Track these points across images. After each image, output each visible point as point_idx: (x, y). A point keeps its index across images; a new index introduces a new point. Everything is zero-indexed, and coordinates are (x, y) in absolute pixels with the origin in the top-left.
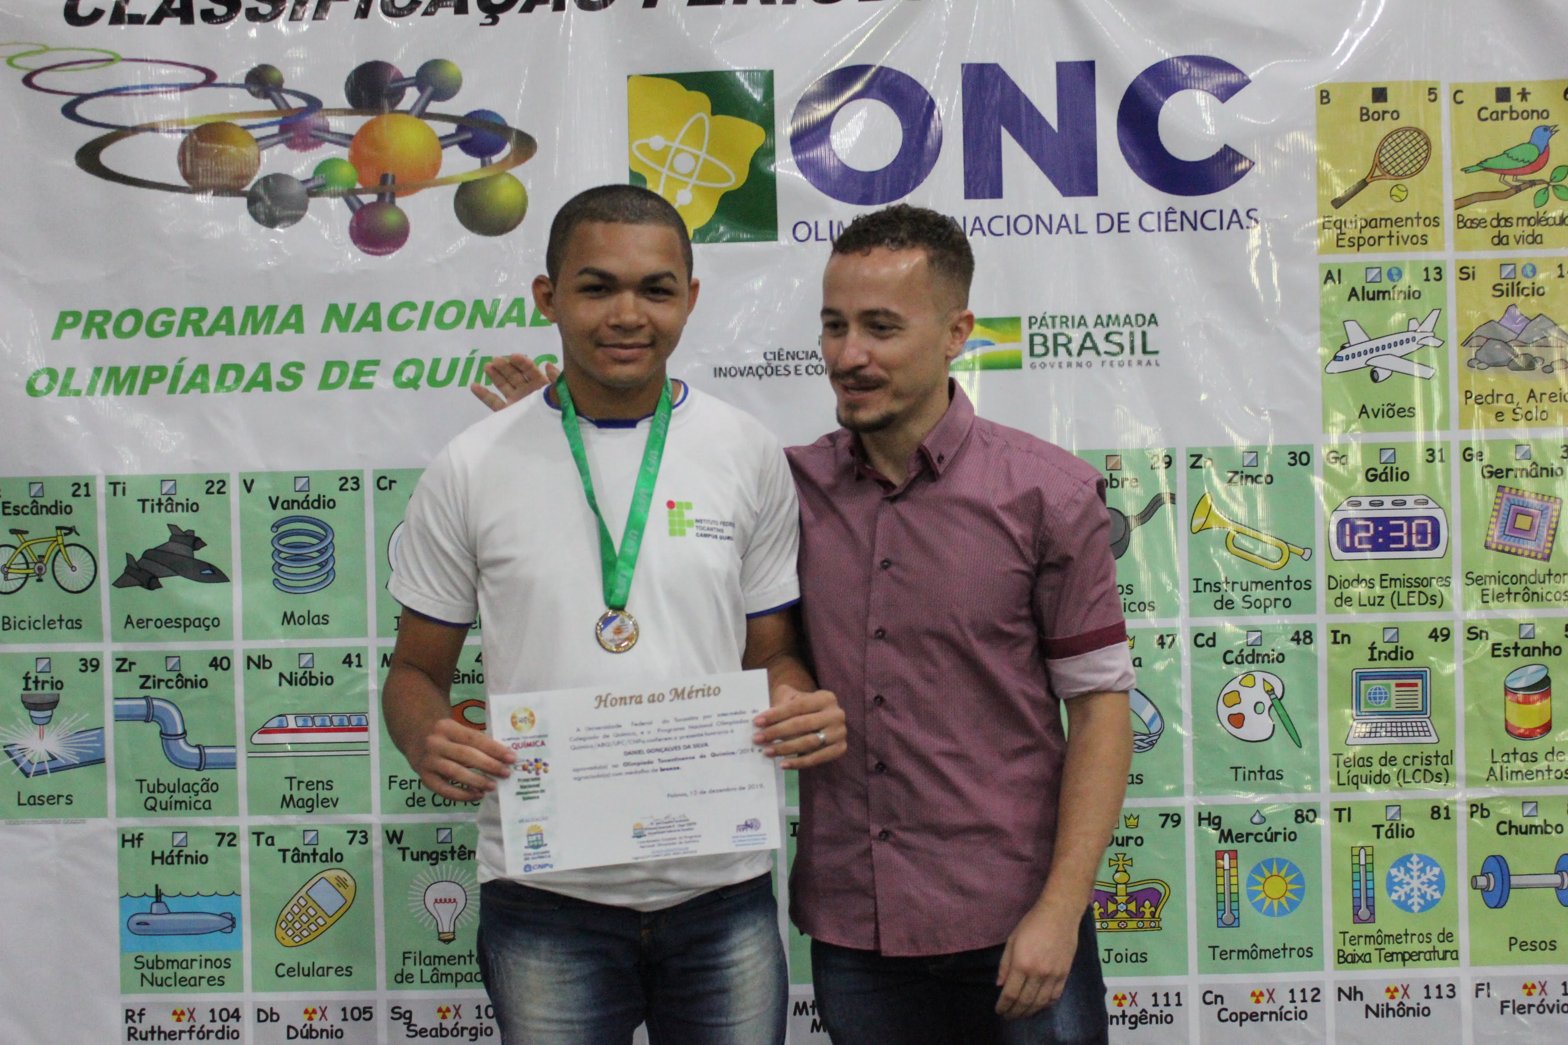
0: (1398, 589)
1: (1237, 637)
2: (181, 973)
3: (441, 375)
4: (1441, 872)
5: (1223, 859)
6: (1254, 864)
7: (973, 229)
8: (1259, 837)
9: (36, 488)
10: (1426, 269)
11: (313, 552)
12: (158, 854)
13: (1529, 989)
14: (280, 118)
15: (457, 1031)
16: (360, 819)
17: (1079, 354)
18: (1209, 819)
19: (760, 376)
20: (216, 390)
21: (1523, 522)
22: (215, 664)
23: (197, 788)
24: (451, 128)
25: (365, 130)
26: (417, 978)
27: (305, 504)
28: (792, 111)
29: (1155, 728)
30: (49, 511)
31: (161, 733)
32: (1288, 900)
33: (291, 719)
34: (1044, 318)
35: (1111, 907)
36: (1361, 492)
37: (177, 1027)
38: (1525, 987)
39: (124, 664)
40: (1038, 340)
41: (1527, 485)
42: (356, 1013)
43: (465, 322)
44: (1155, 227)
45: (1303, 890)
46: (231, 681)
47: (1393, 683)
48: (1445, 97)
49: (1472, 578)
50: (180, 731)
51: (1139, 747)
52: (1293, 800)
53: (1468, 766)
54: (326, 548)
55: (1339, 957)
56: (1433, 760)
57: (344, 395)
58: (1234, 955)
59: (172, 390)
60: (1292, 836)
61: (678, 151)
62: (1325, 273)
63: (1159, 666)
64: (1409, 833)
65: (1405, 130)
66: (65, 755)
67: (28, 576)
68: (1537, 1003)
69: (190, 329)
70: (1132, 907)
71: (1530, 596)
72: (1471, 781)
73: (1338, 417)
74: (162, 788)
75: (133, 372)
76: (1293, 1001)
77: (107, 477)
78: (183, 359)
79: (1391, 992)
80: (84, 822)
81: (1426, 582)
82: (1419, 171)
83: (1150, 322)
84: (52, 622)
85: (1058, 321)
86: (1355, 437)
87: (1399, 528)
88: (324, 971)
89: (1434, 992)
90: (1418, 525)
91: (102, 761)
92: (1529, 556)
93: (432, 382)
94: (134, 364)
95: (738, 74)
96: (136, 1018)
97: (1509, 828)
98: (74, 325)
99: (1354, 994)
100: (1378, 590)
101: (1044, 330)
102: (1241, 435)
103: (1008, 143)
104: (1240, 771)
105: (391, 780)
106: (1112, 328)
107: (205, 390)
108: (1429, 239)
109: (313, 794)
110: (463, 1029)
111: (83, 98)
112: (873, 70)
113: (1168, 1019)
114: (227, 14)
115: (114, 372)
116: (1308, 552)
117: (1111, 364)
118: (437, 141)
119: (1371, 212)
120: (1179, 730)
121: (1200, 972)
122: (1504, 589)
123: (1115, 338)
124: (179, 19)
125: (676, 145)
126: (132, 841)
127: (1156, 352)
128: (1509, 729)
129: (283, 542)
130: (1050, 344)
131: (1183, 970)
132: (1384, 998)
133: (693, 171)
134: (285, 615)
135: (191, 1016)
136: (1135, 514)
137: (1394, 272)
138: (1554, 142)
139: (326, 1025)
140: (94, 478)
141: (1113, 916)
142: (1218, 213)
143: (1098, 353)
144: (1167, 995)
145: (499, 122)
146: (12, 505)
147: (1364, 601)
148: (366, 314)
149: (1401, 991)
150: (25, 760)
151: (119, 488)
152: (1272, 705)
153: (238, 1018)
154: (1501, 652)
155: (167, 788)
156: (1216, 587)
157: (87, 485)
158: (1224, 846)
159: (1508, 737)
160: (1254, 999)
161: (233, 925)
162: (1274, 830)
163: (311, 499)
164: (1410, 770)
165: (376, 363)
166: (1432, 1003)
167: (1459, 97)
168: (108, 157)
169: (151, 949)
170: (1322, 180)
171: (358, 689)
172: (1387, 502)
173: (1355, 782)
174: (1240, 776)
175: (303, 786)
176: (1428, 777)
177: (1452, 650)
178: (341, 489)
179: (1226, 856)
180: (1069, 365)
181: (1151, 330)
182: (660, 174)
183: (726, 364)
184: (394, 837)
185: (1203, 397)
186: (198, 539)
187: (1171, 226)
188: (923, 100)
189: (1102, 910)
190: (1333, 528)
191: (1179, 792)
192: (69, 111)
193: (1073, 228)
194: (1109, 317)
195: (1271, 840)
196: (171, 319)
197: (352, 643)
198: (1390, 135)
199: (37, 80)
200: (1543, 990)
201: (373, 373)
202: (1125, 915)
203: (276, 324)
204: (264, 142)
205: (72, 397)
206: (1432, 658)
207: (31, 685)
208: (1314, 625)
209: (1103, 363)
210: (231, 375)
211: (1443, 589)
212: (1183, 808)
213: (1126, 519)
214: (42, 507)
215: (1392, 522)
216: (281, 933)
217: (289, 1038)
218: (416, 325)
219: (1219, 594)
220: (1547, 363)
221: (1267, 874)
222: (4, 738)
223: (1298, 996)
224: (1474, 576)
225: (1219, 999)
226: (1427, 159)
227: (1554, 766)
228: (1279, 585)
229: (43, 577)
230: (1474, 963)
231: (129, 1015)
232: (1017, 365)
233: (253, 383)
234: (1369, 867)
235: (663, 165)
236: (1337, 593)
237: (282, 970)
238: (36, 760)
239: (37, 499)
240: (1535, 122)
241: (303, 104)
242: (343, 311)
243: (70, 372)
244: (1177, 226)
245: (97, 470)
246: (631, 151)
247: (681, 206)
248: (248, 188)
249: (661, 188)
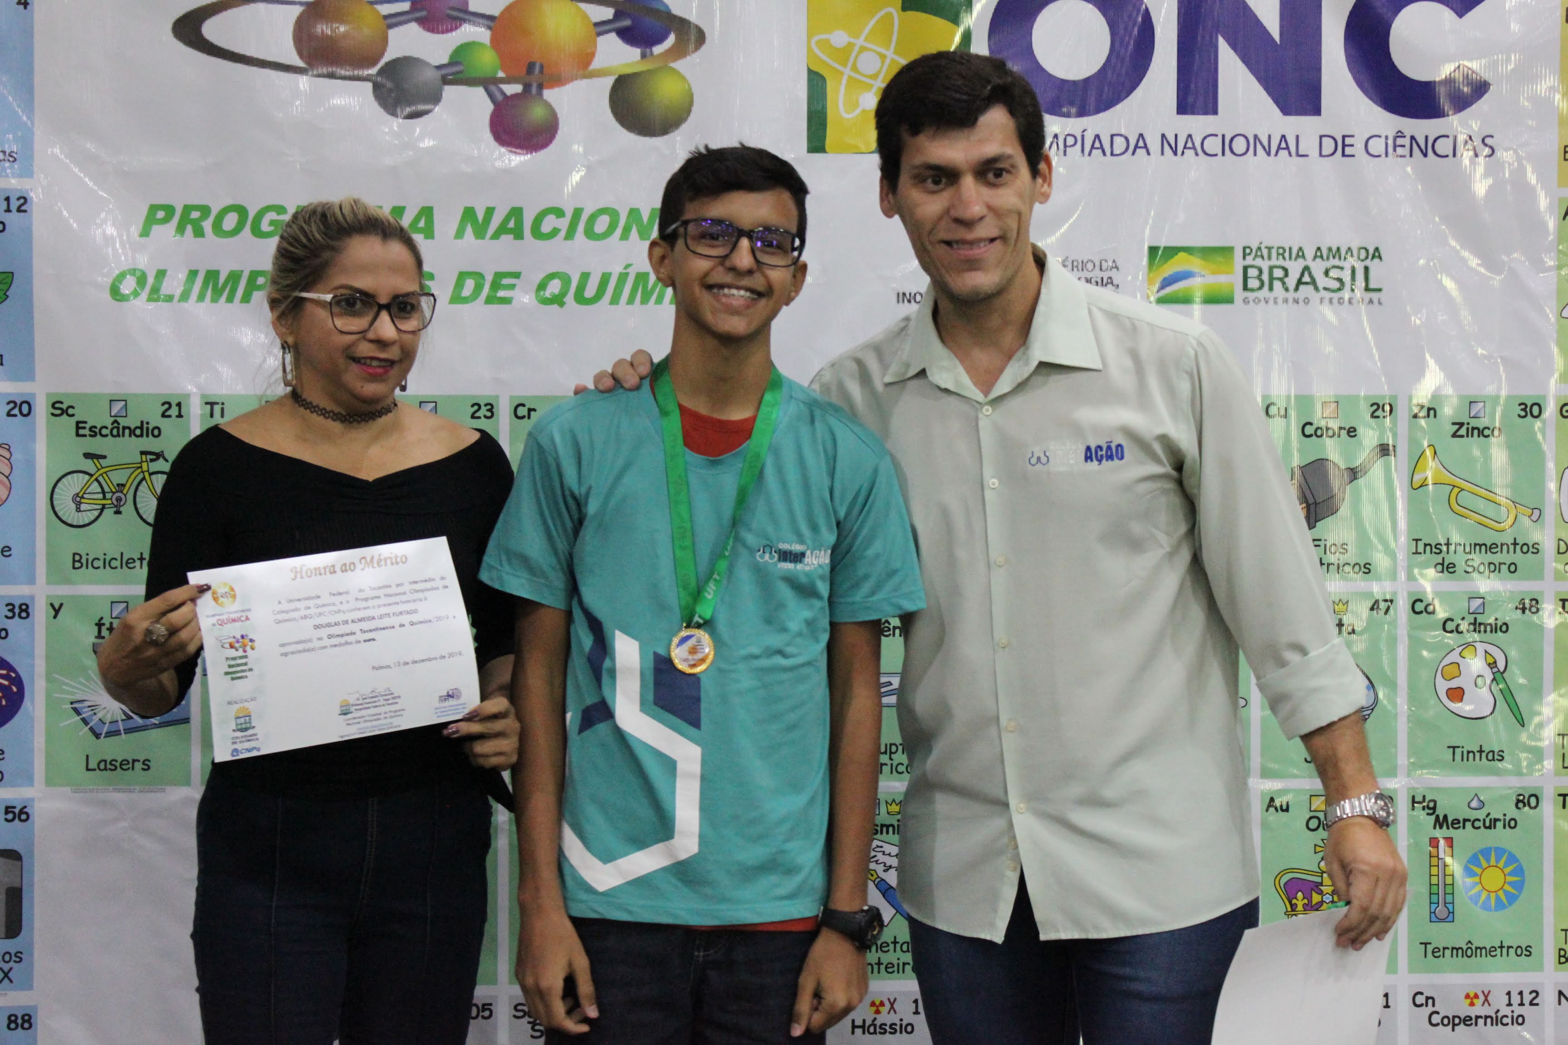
3: (590, 291)
5: (1438, 847)
6: (1470, 854)
7: (1185, 147)
8: (1477, 824)
9: (117, 407)
17: (1297, 289)
18: (1423, 802)
24: (608, 13)
30: (132, 432)
32: (1506, 893)
34: (1259, 248)
35: (1316, 898)
40: (1252, 272)
43: (618, 232)
44: (1382, 152)
45: (1522, 882)
52: (1516, 783)
55: (1560, 956)
57: (478, 310)
58: (1448, 953)
60: (1512, 824)
61: (863, 49)
62: (1564, 209)
67: (103, 507)
75: (235, 277)
76: (1510, 1004)
77: (203, 396)
80: (163, 790)
83: (1373, 257)
84: (130, 561)
85: (1274, 252)
91: (186, 720)
93: (580, 298)
94: (236, 267)
98: (166, 220)
101: (1259, 262)
104: (1458, 751)
106: (1333, 261)
115: (212, 275)
116: (1537, 512)
117: (1331, 301)
120: (1393, 704)
121: (1412, 970)
123: (1333, 273)
125: (860, 42)
127: (1380, 290)
130: (1265, 277)
131: (1393, 969)
133: (879, 72)
140: (188, 396)
141: (1317, 907)
142: (1450, 141)
143: (1316, 289)
145: (662, 8)
146: (88, 426)
148: (507, 220)
150: (96, 718)
151: (217, 409)
152: (1494, 679)
156: (1436, 549)
157: (179, 405)
158: (1439, 833)
160: (1469, 1001)
162: (1492, 816)
165: (517, 275)
168: (211, 30)
174: (1458, 757)
178: (473, 417)
179: (1442, 842)
180: (1286, 301)
181: (1374, 265)
182: (842, 73)
183: (910, 288)
187: (1400, 151)
189: (1306, 901)
191: (1393, 773)
193: (1293, 148)
194: (1330, 249)
195: (1490, 827)
201: (512, 287)
204: (394, 21)
205: (163, 304)
207: (105, 632)
208: (1541, 593)
209: (1322, 300)
212: (1395, 790)
214: (124, 428)
218: (563, 234)
219: (1441, 556)
221: (1484, 864)
222: (73, 694)
223: (1516, 1000)
225: (1430, 1001)
228: (1505, 547)
229: (122, 509)
232: (1229, 300)
235: (845, 65)
236: (1566, 558)
238: (108, 719)
239: (119, 419)
242: (480, 216)
243: (161, 274)
244: (1405, 151)
245: (191, 388)
246: (809, 49)
247: (864, 111)
248: (373, 71)
249: (842, 90)
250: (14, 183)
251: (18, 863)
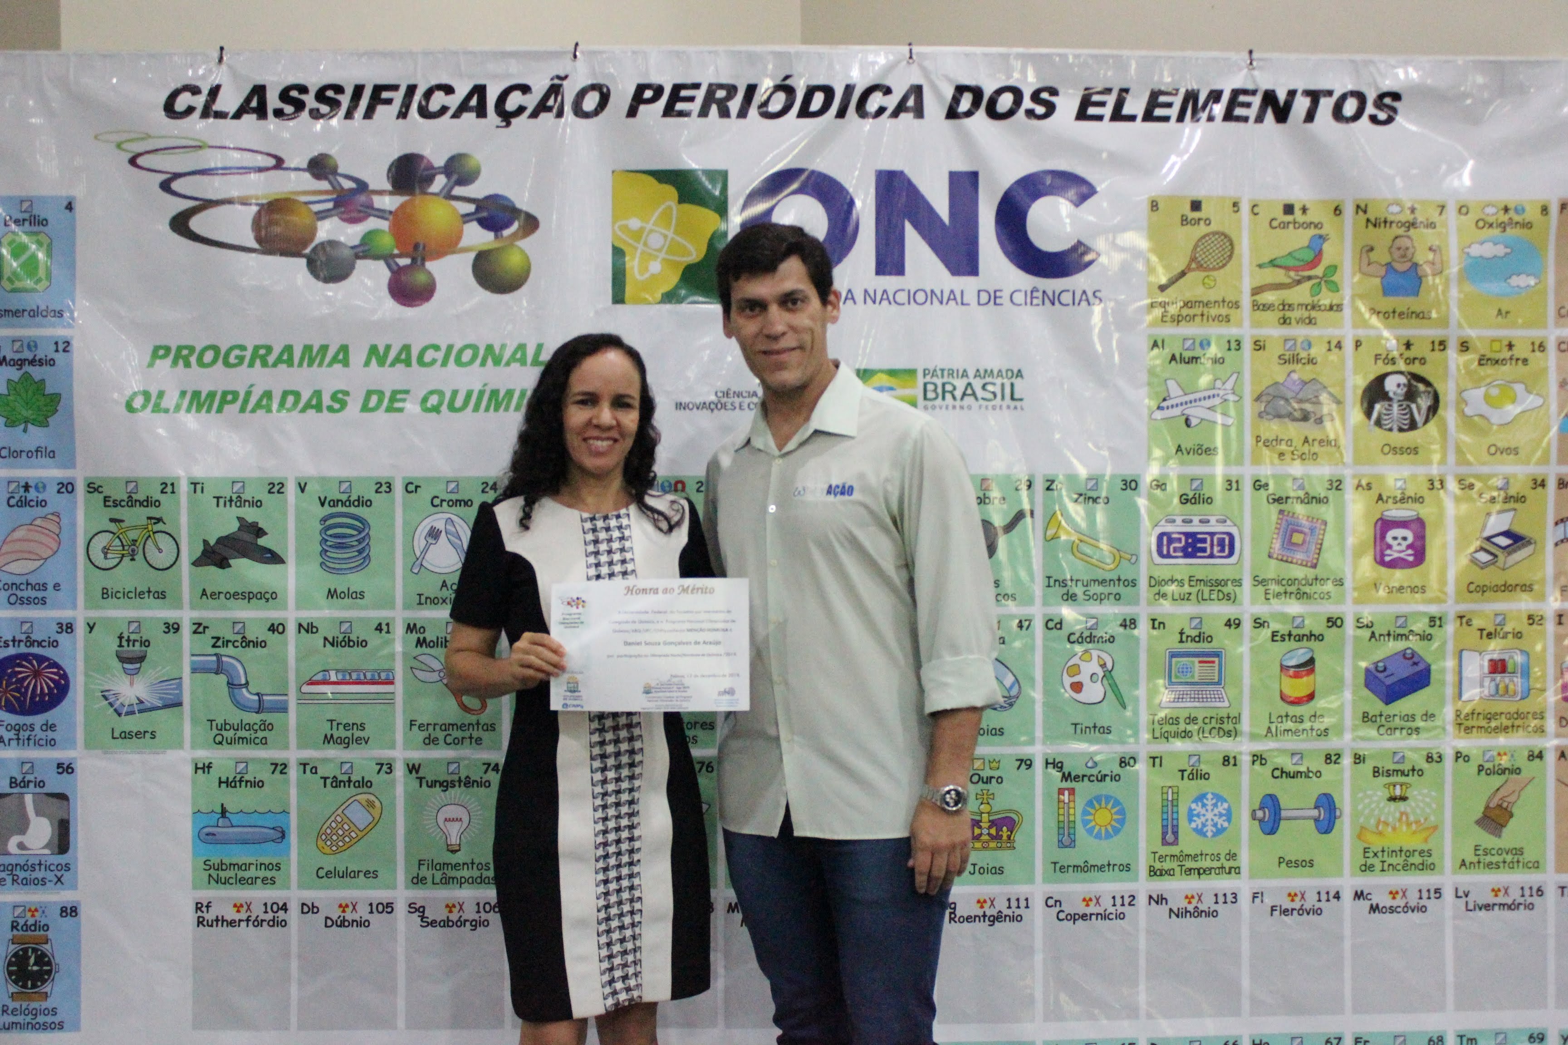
0: (1202, 587)
1: (1078, 622)
2: (241, 874)
3: (459, 403)
4: (1229, 807)
5: (1064, 795)
6: (1087, 799)
7: (882, 299)
8: (1092, 778)
9: (131, 486)
10: (1229, 342)
11: (352, 541)
12: (224, 779)
13: (1292, 896)
14: (334, 196)
15: (461, 923)
16: (386, 754)
17: (962, 399)
18: (1053, 763)
19: (712, 410)
20: (278, 411)
21: (1297, 538)
22: (273, 629)
23: (256, 727)
24: (471, 208)
25: (402, 206)
26: (429, 880)
27: (348, 503)
28: (741, 201)
29: (1014, 692)
30: (141, 504)
31: (228, 683)
32: (1113, 827)
33: (333, 673)
34: (935, 370)
36: (1177, 511)
37: (237, 917)
38: (1290, 895)
39: (199, 628)
40: (930, 387)
41: (1300, 510)
42: (380, 908)
43: (479, 361)
44: (1023, 302)
45: (1124, 819)
46: (285, 644)
47: (1196, 660)
48: (1245, 208)
49: (1259, 581)
50: (243, 681)
51: (1001, 707)
52: (1119, 749)
53: (1251, 726)
54: (364, 539)
55: (1150, 871)
56: (1226, 720)
57: (381, 416)
58: (1071, 869)
59: (243, 410)
60: (1117, 778)
61: (651, 231)
62: (1152, 343)
63: (1017, 644)
64: (1205, 776)
65: (1214, 233)
66: (151, 699)
67: (123, 555)
68: (1298, 907)
69: (258, 362)
70: (993, 831)
71: (1301, 596)
72: (1253, 737)
73: (1157, 453)
74: (228, 727)
75: (212, 395)
77: (189, 478)
78: (252, 386)
79: (1189, 898)
80: (164, 753)
81: (1224, 583)
82: (1224, 265)
83: (1017, 376)
84: (142, 593)
85: (946, 373)
86: (1172, 469)
87: (1204, 541)
88: (355, 874)
89: (1221, 899)
90: (1219, 539)
91: (180, 704)
92: (1301, 565)
93: (452, 408)
94: (212, 389)
95: (700, 173)
96: (204, 909)
97: (1282, 773)
98: (165, 356)
99: (1160, 900)
100: (1187, 588)
101: (935, 380)
102: (1085, 465)
103: (910, 233)
104: (1079, 727)
105: (412, 723)
106: (988, 380)
107: (269, 411)
108: (1232, 318)
109: (349, 734)
110: (466, 921)
111: (177, 176)
112: (806, 174)
113: (1018, 919)
114: (294, 113)
115: (196, 394)
116: (1134, 558)
117: (987, 407)
118: (460, 218)
119: (1189, 296)
120: (1033, 694)
121: (1044, 882)
122: (1280, 589)
123: (990, 388)
124: (254, 116)
125: (649, 226)
126: (203, 768)
127: (1021, 400)
128: (1283, 697)
129: (330, 532)
131: (1031, 880)
132: (1184, 904)
133: (663, 247)
134: (330, 591)
135: (249, 908)
136: (1002, 525)
137: (1205, 343)
138: (1326, 247)
139: (356, 917)
140: (178, 478)
141: (977, 838)
142: (1071, 294)
143: (976, 399)
144: (1018, 900)
145: (509, 204)
146: (112, 500)
147: (1176, 597)
148: (400, 353)
149: (1197, 898)
150: (118, 703)
151: (199, 487)
152: (1104, 676)
153: (286, 910)
154: (1278, 638)
155: (232, 727)
156: (1063, 583)
157: (172, 484)
158: (1065, 785)
159: (1282, 703)
160: (1085, 903)
161: (283, 835)
162: (1103, 772)
163: (352, 499)
164: (1207, 728)
165: (407, 392)
166: (1220, 907)
167: (1256, 210)
168: (196, 224)
169: (216, 855)
170: (1151, 270)
171: (385, 652)
172: (1196, 520)
173: (1166, 736)
174: (1079, 731)
175: (341, 727)
176: (1221, 733)
177: (1241, 636)
178: (377, 492)
179: (1066, 793)
180: (954, 407)
181: (1018, 382)
183: (685, 399)
184: (413, 769)
185: (1057, 436)
186: (261, 529)
187: (1035, 301)
188: (845, 198)
190: (1154, 540)
191: (1031, 742)
192: (165, 186)
193: (959, 299)
194: (986, 371)
195: (1101, 781)
196: (244, 353)
197: (382, 614)
198: (1204, 237)
199: (140, 161)
200: (1303, 897)
201: (404, 400)
202: (987, 837)
203: (327, 360)
204: (322, 215)
205: (163, 415)
206: (1226, 642)
207: (124, 643)
208: (1138, 615)
209: (980, 407)
210: (291, 399)
211: (1237, 589)
212: (1034, 755)
213: (995, 528)
214: (136, 501)
215: (1199, 536)
216: (320, 843)
217: (326, 926)
218: (439, 362)
219: (1066, 589)
220: (1318, 416)
221: (1097, 807)
222: (102, 685)
223: (1119, 901)
224: (1260, 579)
225: (1058, 904)
226: (1230, 257)
227: (1316, 726)
228: (1112, 583)
229: (135, 557)
230: (1252, 877)
231: (198, 907)
233: (308, 406)
234: (1174, 803)
235: (638, 241)
236: (1156, 589)
237: (322, 873)
238: (126, 704)
239: (132, 495)
240: (1312, 232)
241: (352, 185)
242: (381, 352)
243: (161, 394)
244: (1039, 301)
245: (181, 473)
246: (613, 230)
247: (653, 275)
248: (307, 251)
249: (637, 260)
250: (60, 332)
251: (65, 803)
